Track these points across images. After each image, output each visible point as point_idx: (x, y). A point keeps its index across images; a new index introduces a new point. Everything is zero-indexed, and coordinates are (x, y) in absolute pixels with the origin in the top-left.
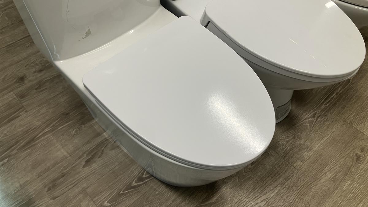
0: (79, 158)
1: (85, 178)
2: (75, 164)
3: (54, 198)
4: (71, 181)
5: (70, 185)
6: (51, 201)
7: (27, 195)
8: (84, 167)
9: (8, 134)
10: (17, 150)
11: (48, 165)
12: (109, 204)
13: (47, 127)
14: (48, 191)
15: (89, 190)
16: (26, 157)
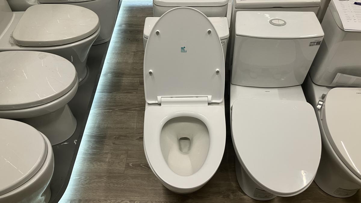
0: (139, 133)
1: (133, 145)
2: (134, 135)
3: (114, 144)
4: (126, 142)
5: (124, 143)
6: (112, 144)
7: (106, 134)
8: (137, 139)
9: (121, 99)
10: (119, 109)
11: (124, 126)
12: (131, 166)
13: (139, 107)
14: (114, 138)
15: (129, 152)
16: (119, 115)
